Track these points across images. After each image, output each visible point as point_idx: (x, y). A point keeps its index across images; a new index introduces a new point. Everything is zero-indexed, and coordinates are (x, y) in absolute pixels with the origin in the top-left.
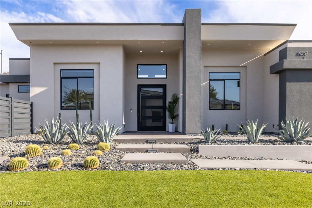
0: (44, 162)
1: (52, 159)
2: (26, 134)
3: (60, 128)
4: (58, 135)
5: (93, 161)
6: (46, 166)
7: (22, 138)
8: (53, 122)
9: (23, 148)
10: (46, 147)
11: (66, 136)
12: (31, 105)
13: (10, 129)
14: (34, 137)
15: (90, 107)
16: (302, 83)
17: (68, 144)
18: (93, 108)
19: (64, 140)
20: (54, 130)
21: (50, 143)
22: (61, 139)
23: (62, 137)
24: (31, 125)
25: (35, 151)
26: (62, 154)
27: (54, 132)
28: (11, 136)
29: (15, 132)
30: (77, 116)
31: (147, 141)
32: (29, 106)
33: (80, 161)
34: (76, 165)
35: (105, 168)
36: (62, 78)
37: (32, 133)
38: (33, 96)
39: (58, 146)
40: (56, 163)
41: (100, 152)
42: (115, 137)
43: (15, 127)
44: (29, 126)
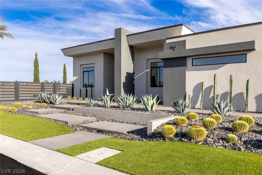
12: (73, 86)
16: (173, 68)
24: (73, 95)
36: (84, 72)
38: (74, 81)
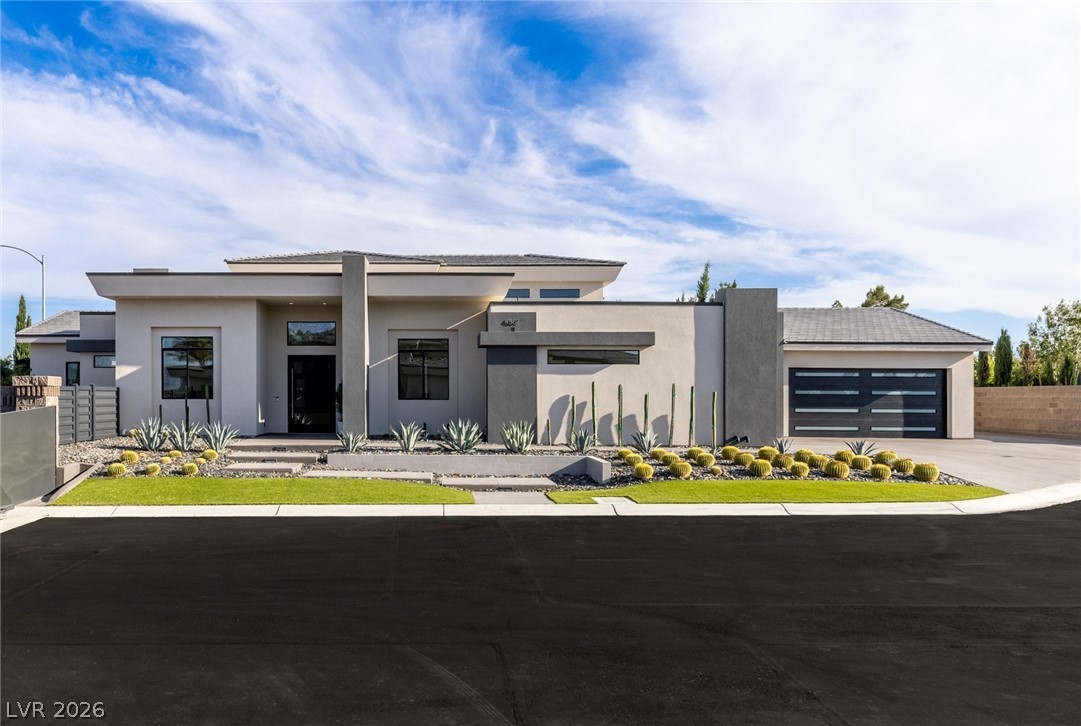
0: (142, 469)
1: (150, 465)
2: (111, 437)
3: (159, 431)
4: (157, 440)
5: (191, 468)
6: (145, 472)
7: (109, 442)
8: (150, 424)
9: (116, 454)
10: (143, 454)
11: (167, 442)
12: (118, 393)
13: (90, 430)
14: (124, 442)
15: (207, 394)
17: (168, 451)
18: (211, 397)
19: (164, 446)
20: (152, 433)
21: (147, 450)
22: (160, 445)
23: (162, 442)
24: (118, 423)
25: (131, 458)
26: (161, 462)
27: (152, 436)
28: (92, 440)
29: (97, 434)
30: (187, 409)
31: (275, 449)
32: (114, 394)
33: (179, 468)
34: (174, 472)
35: (203, 475)
36: (163, 350)
37: (118, 435)
38: (120, 379)
39: (157, 453)
40: (154, 469)
41: (203, 461)
42: (229, 442)
43: (96, 426)
44: (114, 425)
